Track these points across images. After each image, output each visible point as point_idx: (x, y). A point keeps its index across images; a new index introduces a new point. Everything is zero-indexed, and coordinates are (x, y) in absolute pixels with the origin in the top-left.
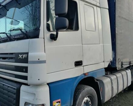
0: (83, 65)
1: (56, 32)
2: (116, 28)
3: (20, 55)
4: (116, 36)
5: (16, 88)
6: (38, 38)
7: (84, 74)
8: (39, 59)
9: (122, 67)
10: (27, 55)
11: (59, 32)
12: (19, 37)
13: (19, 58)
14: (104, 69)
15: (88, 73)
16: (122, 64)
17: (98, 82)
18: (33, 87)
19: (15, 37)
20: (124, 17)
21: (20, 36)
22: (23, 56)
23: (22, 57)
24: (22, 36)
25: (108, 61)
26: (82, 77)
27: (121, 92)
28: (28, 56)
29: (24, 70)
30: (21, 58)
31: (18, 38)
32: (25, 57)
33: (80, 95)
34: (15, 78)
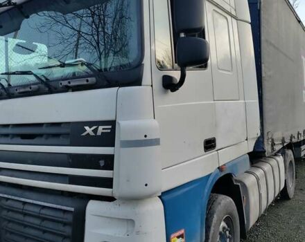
0: (216, 149)
1: (179, 72)
2: (263, 65)
3: (87, 128)
4: (263, 83)
5: (73, 209)
6: (140, 85)
7: (219, 168)
8: (146, 136)
9: (273, 149)
10: (110, 127)
11: (187, 72)
12: (85, 83)
13: (84, 134)
14: (248, 156)
15: (224, 165)
16: (273, 145)
17: (239, 184)
18: (124, 203)
19: (69, 83)
20: (273, 42)
21: (87, 81)
22: (96, 129)
23: (95, 131)
24: (92, 80)
25: (254, 138)
26: (217, 175)
27: (271, 205)
28: (113, 129)
29: (102, 163)
30: (92, 134)
31: (78, 86)
32: (104, 131)
33: (215, 216)
34: (70, 184)
